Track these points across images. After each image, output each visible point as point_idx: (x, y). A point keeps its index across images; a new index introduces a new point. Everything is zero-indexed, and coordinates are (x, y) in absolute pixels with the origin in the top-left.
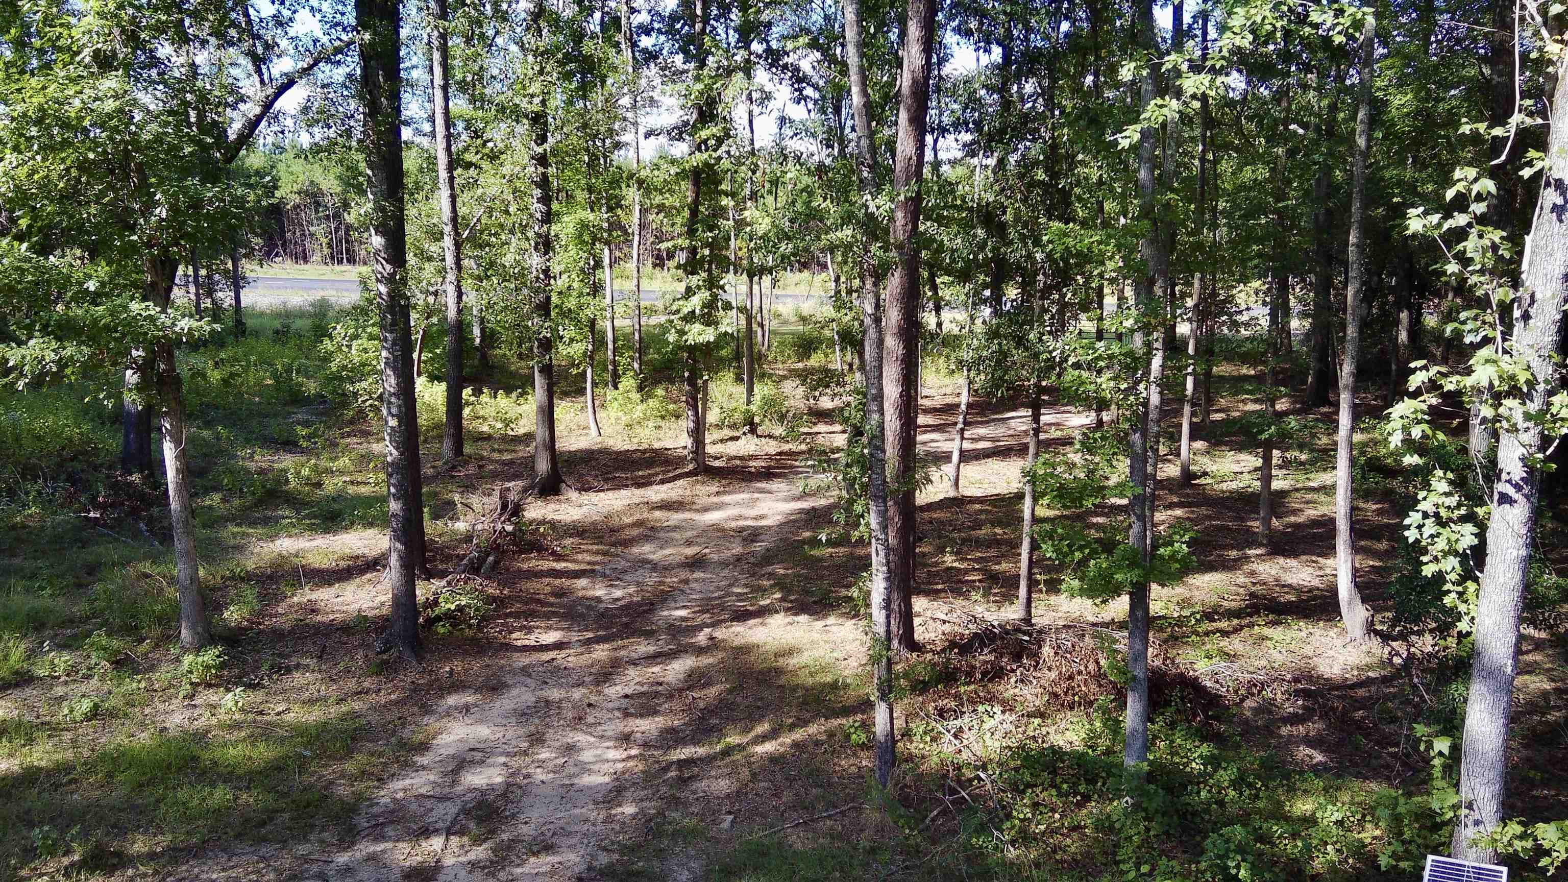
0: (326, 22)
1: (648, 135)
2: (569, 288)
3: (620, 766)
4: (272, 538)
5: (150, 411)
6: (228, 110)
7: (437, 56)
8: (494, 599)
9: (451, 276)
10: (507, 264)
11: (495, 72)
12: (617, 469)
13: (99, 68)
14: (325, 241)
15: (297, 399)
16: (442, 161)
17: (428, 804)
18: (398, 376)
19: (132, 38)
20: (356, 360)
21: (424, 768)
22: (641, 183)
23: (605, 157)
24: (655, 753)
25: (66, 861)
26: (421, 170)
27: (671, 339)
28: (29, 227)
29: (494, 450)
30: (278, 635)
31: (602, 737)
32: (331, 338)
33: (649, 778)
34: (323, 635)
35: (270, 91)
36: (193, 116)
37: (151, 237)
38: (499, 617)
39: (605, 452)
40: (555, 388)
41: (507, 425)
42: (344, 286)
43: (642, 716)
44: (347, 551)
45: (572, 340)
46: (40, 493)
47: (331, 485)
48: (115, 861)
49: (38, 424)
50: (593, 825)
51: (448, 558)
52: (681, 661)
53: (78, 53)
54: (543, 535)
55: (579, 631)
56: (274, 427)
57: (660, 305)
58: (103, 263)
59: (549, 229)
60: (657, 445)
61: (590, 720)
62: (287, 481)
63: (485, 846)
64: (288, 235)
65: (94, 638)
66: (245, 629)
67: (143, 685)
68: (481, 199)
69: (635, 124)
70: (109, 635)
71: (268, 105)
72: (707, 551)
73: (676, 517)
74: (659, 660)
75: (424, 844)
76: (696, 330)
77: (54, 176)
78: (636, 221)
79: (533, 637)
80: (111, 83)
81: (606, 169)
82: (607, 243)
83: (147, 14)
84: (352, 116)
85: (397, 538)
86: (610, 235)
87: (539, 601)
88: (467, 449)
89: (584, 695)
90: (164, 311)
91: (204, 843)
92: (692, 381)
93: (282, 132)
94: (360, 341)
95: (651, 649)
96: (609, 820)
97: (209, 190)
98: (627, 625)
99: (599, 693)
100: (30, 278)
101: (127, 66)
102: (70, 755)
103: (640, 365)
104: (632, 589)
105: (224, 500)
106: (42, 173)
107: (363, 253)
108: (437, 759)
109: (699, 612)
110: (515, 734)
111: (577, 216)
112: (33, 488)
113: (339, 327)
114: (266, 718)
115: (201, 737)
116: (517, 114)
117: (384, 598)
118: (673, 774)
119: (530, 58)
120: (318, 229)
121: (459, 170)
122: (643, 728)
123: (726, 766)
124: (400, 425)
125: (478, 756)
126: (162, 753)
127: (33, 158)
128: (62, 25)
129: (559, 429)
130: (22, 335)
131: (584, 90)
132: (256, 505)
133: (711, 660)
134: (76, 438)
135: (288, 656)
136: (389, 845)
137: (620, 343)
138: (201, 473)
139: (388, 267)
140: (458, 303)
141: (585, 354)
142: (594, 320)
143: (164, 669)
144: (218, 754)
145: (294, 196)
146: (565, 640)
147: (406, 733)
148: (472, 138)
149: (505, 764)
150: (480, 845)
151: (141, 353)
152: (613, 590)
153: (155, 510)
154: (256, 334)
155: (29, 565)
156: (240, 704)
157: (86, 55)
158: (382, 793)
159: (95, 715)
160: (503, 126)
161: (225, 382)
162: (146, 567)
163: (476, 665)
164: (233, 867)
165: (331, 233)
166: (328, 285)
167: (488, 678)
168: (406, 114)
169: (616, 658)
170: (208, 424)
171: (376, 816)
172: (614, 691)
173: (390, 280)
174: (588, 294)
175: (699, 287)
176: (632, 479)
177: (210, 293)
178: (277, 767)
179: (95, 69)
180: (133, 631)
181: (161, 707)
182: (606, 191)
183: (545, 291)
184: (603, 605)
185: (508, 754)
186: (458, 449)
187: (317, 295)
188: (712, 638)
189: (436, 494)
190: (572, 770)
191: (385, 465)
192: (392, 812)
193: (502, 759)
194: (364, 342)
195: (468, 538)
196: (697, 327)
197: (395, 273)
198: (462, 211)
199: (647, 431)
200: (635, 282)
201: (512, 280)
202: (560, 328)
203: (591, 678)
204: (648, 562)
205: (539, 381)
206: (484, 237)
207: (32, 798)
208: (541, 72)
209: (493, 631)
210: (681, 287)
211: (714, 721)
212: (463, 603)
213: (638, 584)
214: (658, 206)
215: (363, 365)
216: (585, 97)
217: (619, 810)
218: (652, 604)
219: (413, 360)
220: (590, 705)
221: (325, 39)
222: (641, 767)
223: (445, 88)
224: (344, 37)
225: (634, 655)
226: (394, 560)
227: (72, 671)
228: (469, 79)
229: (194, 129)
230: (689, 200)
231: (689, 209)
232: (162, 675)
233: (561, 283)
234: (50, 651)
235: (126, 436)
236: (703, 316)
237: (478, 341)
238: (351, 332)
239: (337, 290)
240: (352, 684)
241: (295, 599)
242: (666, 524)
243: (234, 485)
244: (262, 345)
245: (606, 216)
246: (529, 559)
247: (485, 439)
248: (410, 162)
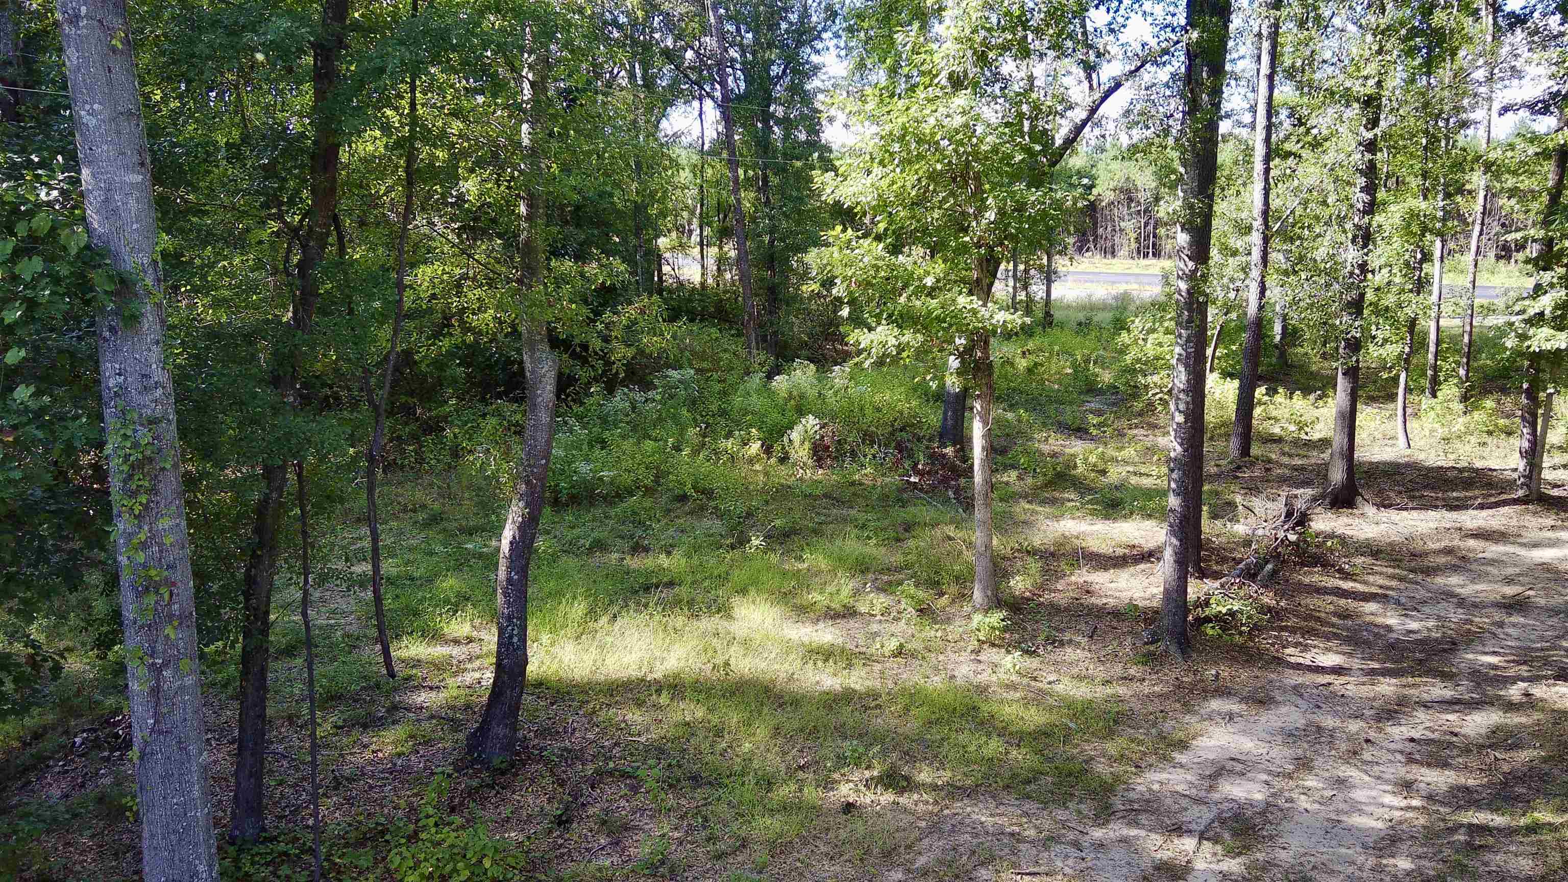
0: (1156, 25)
1: (1505, 110)
2: (1389, 283)
3: (1397, 814)
4: (1057, 518)
5: (965, 392)
6: (1058, 117)
7: (1266, 45)
8: (1270, 609)
9: (1255, 273)
10: (1318, 258)
11: (1327, 55)
12: (1425, 487)
13: (953, 87)
14: (1133, 236)
15: (1091, 389)
16: (1260, 151)
17: (1184, 802)
18: (1189, 373)
19: (982, 58)
20: (1151, 354)
21: (1182, 766)
22: (1488, 166)
23: (1447, 138)
24: (1442, 809)
25: (867, 774)
26: (1236, 163)
27: (1509, 344)
28: (886, 230)
29: (1284, 454)
30: (1055, 609)
31: (1379, 778)
32: (1129, 331)
33: (1430, 835)
34: (1096, 616)
35: (1097, 96)
36: (1026, 124)
37: (980, 238)
38: (1273, 629)
39: (1413, 466)
40: (1360, 393)
41: (1301, 429)
42: (1146, 280)
43: (1429, 765)
44: (1124, 539)
45: (1386, 341)
46: (874, 457)
47: (1115, 474)
48: (905, 784)
49: (877, 398)
50: (1360, 869)
51: (1223, 560)
52: (1483, 714)
53: (936, 76)
54: (1331, 550)
55: (1363, 659)
56: (1068, 415)
57: (1500, 303)
58: (940, 261)
59: (1371, 220)
60: (1479, 464)
61: (1367, 756)
62: (1075, 467)
63: (1238, 860)
64: (1100, 231)
65: (905, 587)
66: (1028, 599)
67: (939, 634)
68: (1296, 191)
69: (1490, 99)
70: (916, 586)
71: (1093, 111)
72: (1531, 593)
73: (1494, 550)
74: (1457, 708)
75: (1176, 841)
76: (1543, 335)
77: (909, 185)
78: (1478, 208)
79: (1309, 656)
80: (961, 100)
81: (1448, 152)
82: (1440, 234)
83: (996, 34)
84: (1172, 115)
85: (1173, 533)
86: (1444, 225)
87: (1318, 619)
88: (1255, 450)
89: (1361, 729)
90: (985, 305)
91: (977, 786)
92: (1531, 394)
93: (1103, 136)
94: (1155, 336)
95: (1448, 694)
96: (1378, 869)
97: (1033, 195)
98: (1421, 662)
99: (1380, 730)
100: (883, 274)
101: (975, 85)
102: (878, 684)
103: (1468, 371)
104: (1431, 624)
105: (1020, 478)
106: (899, 184)
107: (1169, 247)
108: (1195, 760)
109: (1513, 661)
110: (1281, 755)
111: (1406, 205)
112: (870, 451)
113: (1137, 321)
114: (1039, 685)
115: (982, 690)
116: (1348, 97)
117: (1155, 591)
118: (1461, 837)
119: (1369, 38)
120: (1129, 225)
121: (1277, 161)
122: (1429, 779)
123: (1532, 844)
124: (1186, 422)
125: (1239, 767)
126: (950, 697)
127: (894, 171)
128: (926, 52)
129: (1361, 437)
130: (872, 321)
131: (1429, 66)
132: (1046, 486)
133: (1523, 720)
134: (906, 412)
135: (1061, 631)
136: (1143, 833)
137: (1445, 345)
138: (1003, 451)
139: (1191, 264)
140: (1260, 299)
141: (1399, 356)
142: (1415, 319)
143: (957, 623)
144: (995, 708)
145: (1109, 193)
146: (1346, 666)
147: (1168, 725)
148: (1295, 126)
149: (1267, 783)
150: (1234, 858)
151: (963, 341)
152: (1408, 621)
153: (962, 481)
154: (1062, 325)
155: (862, 517)
156: (1017, 668)
157: (943, 79)
158: (1139, 781)
159: (900, 653)
160: (1330, 111)
161: (1030, 370)
162: (950, 531)
163: (1244, 675)
164: (1000, 815)
165: (1140, 228)
166: (1132, 279)
167: (1256, 689)
168: (1226, 107)
169: (1405, 696)
170: (1012, 407)
171: (1131, 801)
172: (1398, 732)
173: (1191, 277)
174: (1411, 291)
175: (1552, 285)
176: (1444, 499)
177: (1025, 287)
178: (1043, 734)
179: (948, 90)
180: (935, 585)
181: (953, 656)
182: (1445, 176)
183: (1359, 287)
184: (1394, 635)
185: (1270, 773)
186: (1245, 450)
187: (1121, 288)
188: (1527, 695)
189: (1217, 493)
190: (1342, 806)
191: (1169, 460)
192: (1148, 801)
193: (1264, 777)
194: (1159, 336)
195: (1247, 543)
196: (1546, 331)
197: (1196, 269)
198: (1275, 203)
199: (1468, 448)
200: (1470, 277)
201: (1323, 274)
202: (1373, 327)
203: (1372, 712)
204: (1453, 595)
205: (1342, 383)
206: (1296, 230)
207: (846, 714)
208: (1380, 51)
209: (1265, 642)
210: (1530, 283)
211: (1520, 790)
212: (1235, 608)
213: (1439, 618)
214: (1510, 190)
215: (1157, 358)
216: (1429, 74)
217: (1392, 861)
218: (1454, 644)
219: (1205, 358)
220: (1368, 741)
221: (1153, 43)
222: (1422, 821)
223: (1271, 78)
224: (1172, 36)
225: (1425, 697)
226: (1168, 554)
227: (886, 612)
228: (1299, 63)
229: (1027, 137)
230: (1550, 184)
231: (1549, 194)
232: (956, 629)
233: (1379, 279)
234: (871, 591)
235: (945, 413)
236: (1554, 318)
237: (1278, 338)
238: (1148, 325)
239: (1139, 283)
240: (1118, 669)
241: (1073, 578)
242: (1481, 555)
243: (1029, 466)
244: (1066, 337)
245: (1441, 204)
246: (1310, 573)
247: (1275, 441)
248: (1225, 154)
